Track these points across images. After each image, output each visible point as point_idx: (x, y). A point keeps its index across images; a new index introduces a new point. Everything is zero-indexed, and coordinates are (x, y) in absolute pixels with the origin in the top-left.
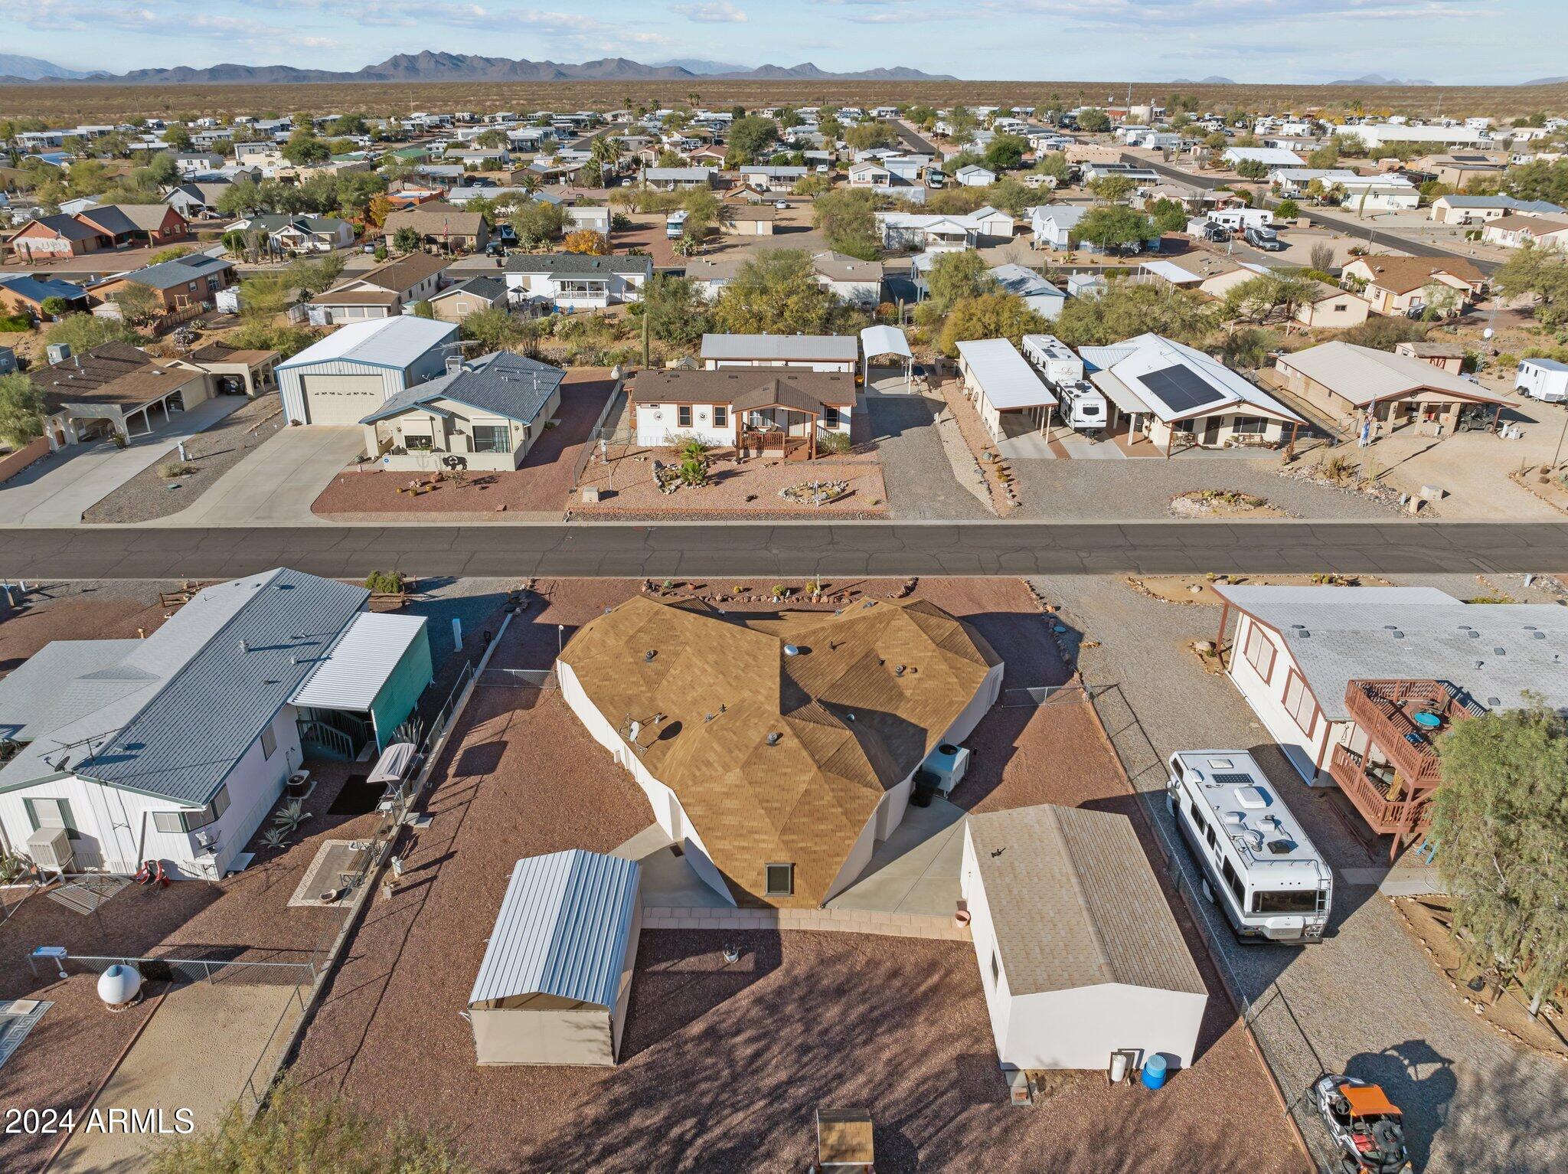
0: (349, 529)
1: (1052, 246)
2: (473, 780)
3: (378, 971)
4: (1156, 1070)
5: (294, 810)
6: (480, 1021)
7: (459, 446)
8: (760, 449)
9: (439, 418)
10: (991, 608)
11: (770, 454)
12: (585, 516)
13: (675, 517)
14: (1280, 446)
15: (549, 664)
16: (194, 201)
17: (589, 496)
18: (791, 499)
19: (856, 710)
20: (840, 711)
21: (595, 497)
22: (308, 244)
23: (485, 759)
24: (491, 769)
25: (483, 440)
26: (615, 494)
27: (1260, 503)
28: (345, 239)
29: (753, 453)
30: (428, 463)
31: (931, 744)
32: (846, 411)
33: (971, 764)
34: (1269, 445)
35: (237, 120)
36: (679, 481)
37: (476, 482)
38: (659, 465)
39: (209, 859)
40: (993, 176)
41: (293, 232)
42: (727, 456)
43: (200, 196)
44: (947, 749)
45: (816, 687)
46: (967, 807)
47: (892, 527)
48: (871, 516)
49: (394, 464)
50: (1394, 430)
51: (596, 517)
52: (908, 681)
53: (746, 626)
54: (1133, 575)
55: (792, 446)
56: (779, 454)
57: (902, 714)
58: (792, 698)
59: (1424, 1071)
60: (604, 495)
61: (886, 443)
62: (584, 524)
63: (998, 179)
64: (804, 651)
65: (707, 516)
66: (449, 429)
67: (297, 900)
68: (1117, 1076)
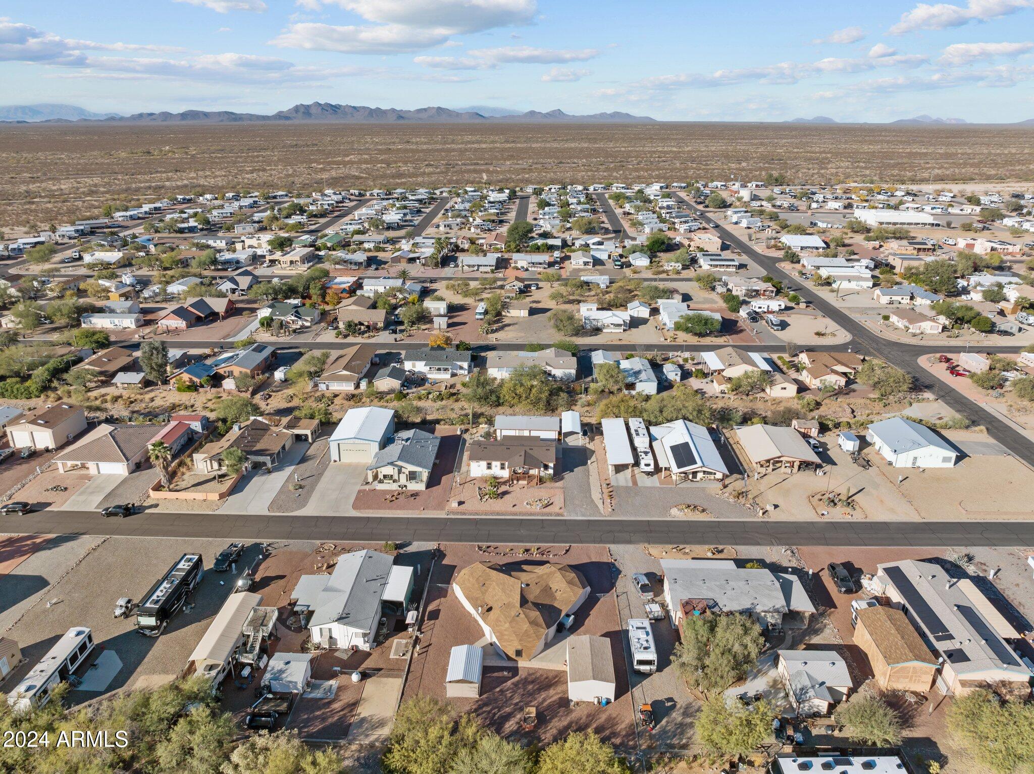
0: (368, 518)
1: (667, 328)
2: (432, 622)
3: (418, 675)
4: (604, 701)
5: (385, 631)
6: (448, 685)
7: (403, 480)
8: (518, 480)
9: (396, 469)
10: (594, 560)
11: (523, 482)
12: (454, 513)
13: (486, 514)
14: (722, 480)
15: (448, 582)
16: (235, 287)
17: (455, 505)
18: (529, 507)
19: (542, 605)
20: (537, 605)
21: (457, 505)
22: (300, 323)
23: (435, 615)
24: (437, 618)
25: (412, 476)
26: (464, 503)
27: (703, 511)
28: (317, 318)
29: (515, 482)
30: (394, 487)
31: (563, 614)
32: (551, 465)
33: (575, 619)
34: (718, 480)
35: (227, 195)
36: (487, 497)
37: (412, 495)
38: (480, 489)
39: (368, 645)
40: (649, 260)
41: (293, 318)
42: (505, 483)
43: (236, 283)
44: (568, 616)
45: (531, 597)
46: (572, 633)
47: (565, 520)
48: (558, 515)
49: (380, 487)
50: (773, 470)
51: (457, 513)
52: (558, 594)
53: (511, 575)
54: (646, 545)
55: (530, 478)
56: (525, 482)
57: (556, 605)
58: (524, 601)
59: (670, 704)
60: (461, 503)
61: (568, 476)
62: (453, 517)
63: (651, 262)
64: (528, 585)
65: (498, 514)
66: (400, 472)
67: (392, 656)
68: (596, 703)
